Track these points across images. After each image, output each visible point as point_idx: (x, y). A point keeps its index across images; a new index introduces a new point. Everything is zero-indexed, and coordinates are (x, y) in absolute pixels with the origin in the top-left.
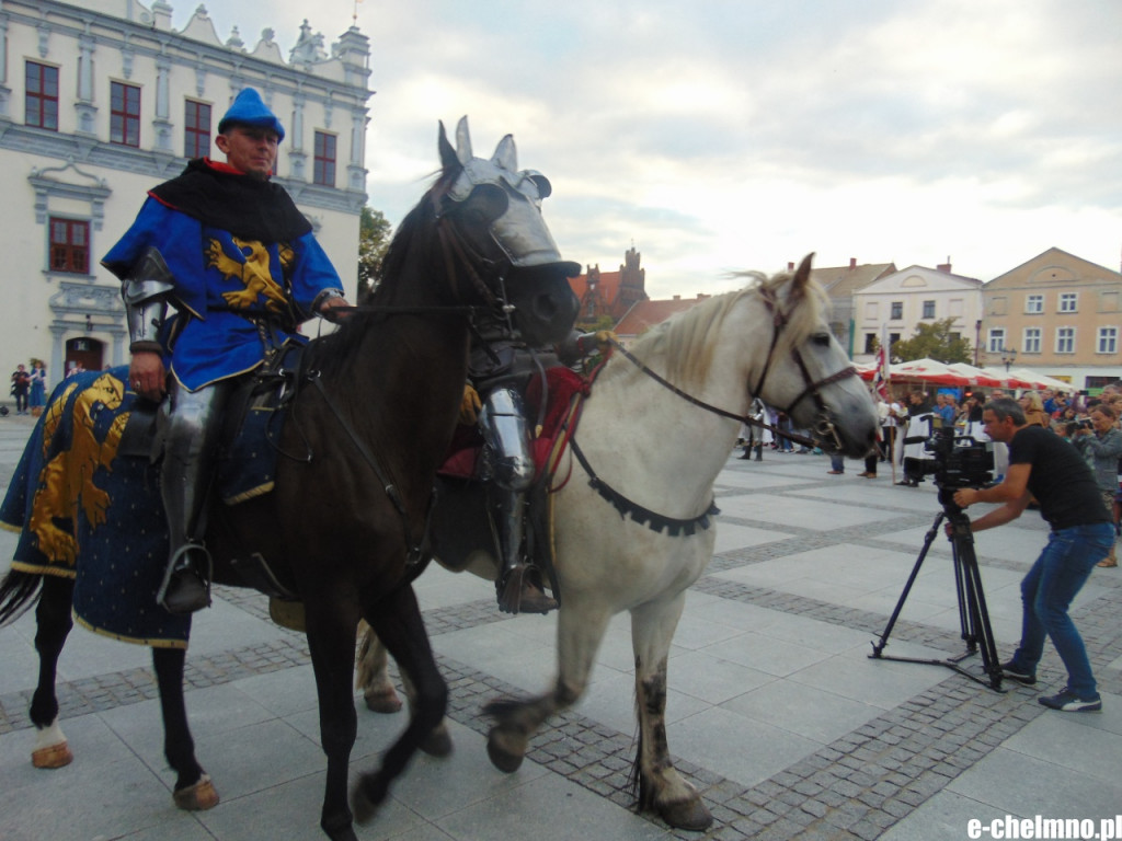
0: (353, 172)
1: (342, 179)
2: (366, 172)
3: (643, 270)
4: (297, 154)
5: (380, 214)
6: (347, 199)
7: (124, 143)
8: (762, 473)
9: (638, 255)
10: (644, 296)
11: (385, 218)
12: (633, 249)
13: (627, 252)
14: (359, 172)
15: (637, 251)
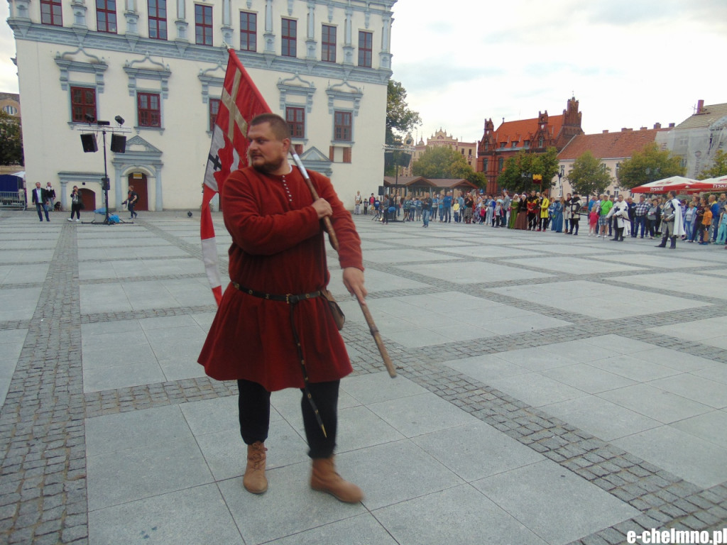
0: (383, 57)
1: (376, 62)
2: (391, 56)
3: (580, 113)
4: (348, 47)
5: (400, 84)
6: (379, 75)
7: (248, 50)
8: (678, 257)
9: (577, 102)
10: (580, 131)
11: (402, 86)
12: (574, 98)
13: (569, 101)
14: (387, 56)
15: (576, 99)
